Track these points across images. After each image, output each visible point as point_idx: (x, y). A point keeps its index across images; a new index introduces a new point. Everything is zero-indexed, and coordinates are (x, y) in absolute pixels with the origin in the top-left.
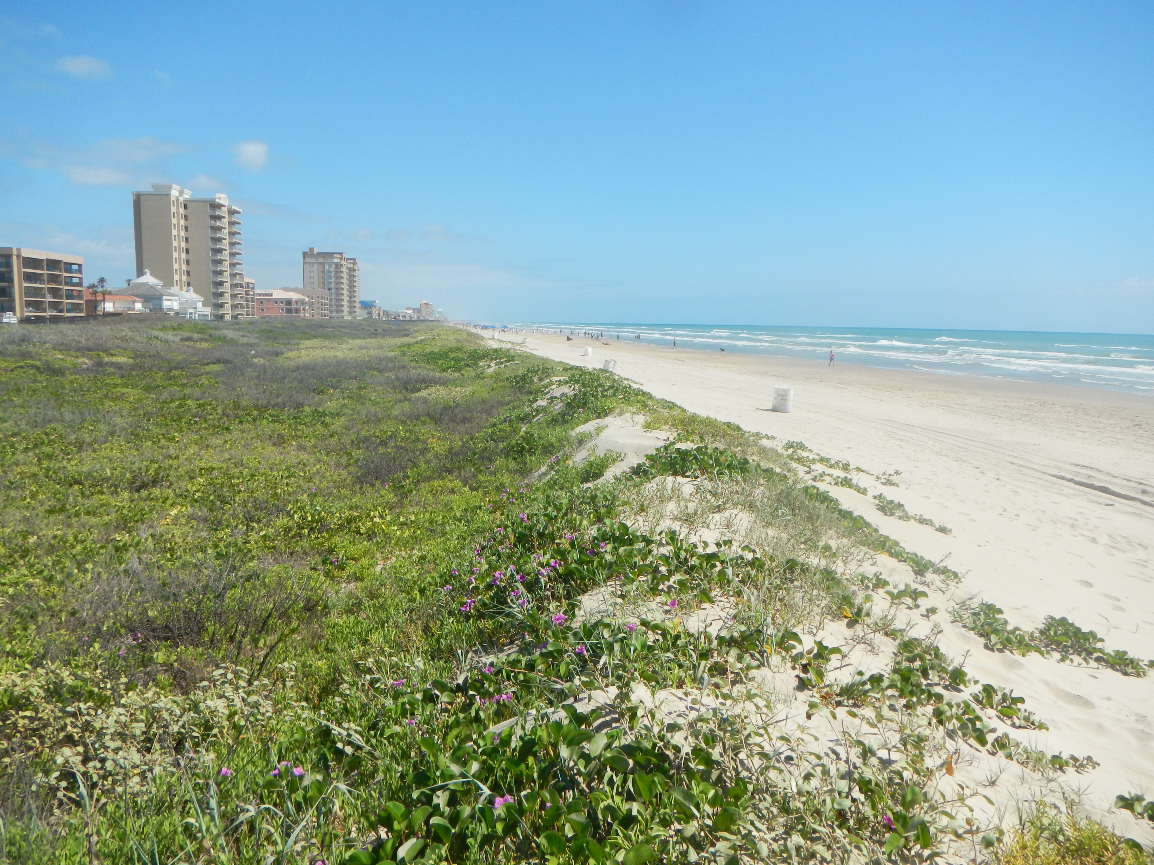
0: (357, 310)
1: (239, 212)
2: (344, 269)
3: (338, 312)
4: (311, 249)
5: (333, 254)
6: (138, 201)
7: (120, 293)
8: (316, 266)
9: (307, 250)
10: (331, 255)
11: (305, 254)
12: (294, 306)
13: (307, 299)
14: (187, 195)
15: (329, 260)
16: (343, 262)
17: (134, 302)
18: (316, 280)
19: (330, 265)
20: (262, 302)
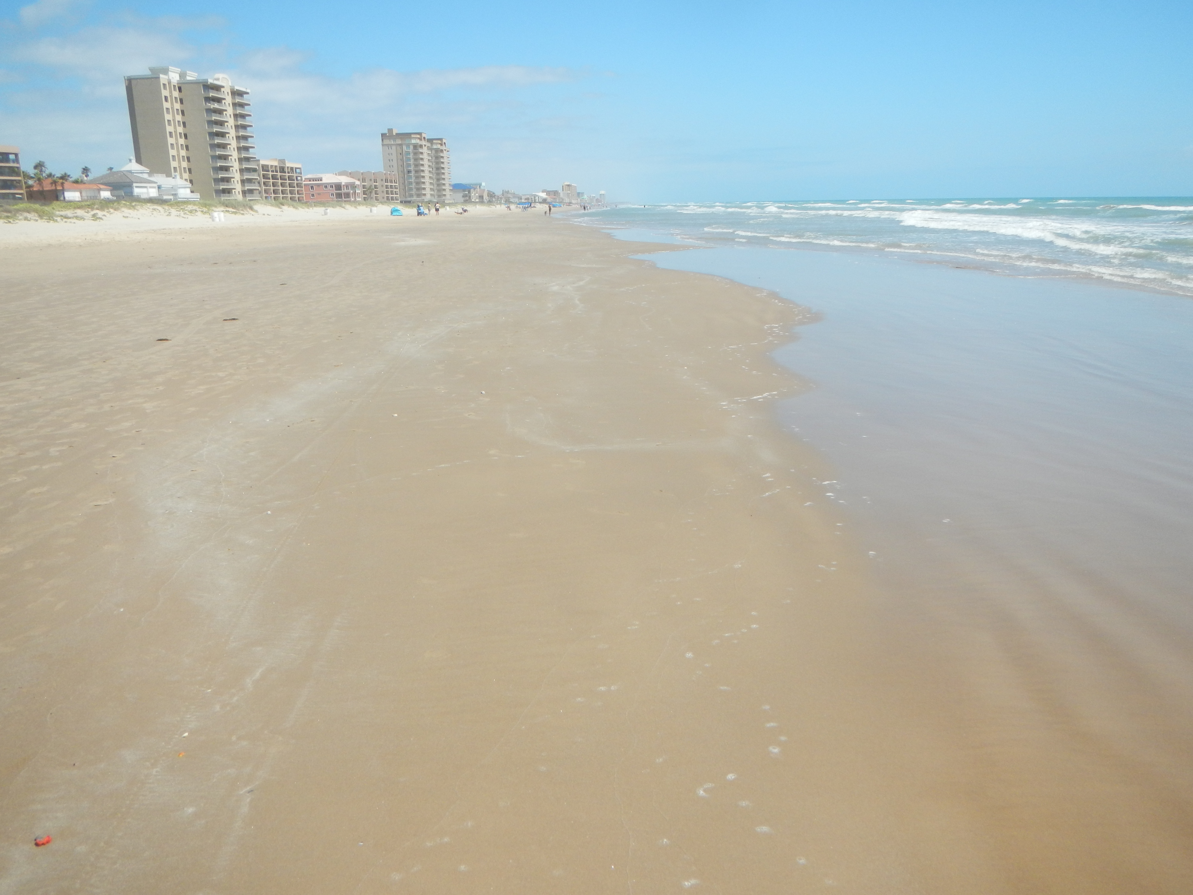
0: (447, 193)
1: (248, 93)
2: (425, 150)
3: (419, 195)
4: (390, 130)
5: (411, 134)
6: (130, 84)
7: (93, 182)
8: (394, 148)
9: (386, 131)
10: (408, 135)
11: (383, 135)
12: (344, 191)
13: (357, 183)
14: (191, 76)
15: (407, 142)
16: (423, 143)
17: (99, 190)
18: (394, 163)
19: (408, 146)
20: (312, 188)
